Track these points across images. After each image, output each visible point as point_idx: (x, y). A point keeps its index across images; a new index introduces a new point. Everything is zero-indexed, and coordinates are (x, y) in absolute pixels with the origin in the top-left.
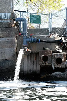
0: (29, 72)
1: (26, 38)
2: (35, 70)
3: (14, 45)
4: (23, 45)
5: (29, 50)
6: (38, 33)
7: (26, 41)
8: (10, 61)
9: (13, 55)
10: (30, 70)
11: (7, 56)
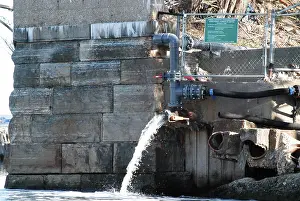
0: (212, 180)
2: (229, 174)
6: (228, 69)
10: (216, 175)
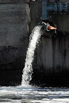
1: (48, 5)
3: (25, 19)
4: (42, 18)
5: (52, 28)
7: (48, 11)
8: (17, 48)
9: (22, 37)
11: (12, 40)
